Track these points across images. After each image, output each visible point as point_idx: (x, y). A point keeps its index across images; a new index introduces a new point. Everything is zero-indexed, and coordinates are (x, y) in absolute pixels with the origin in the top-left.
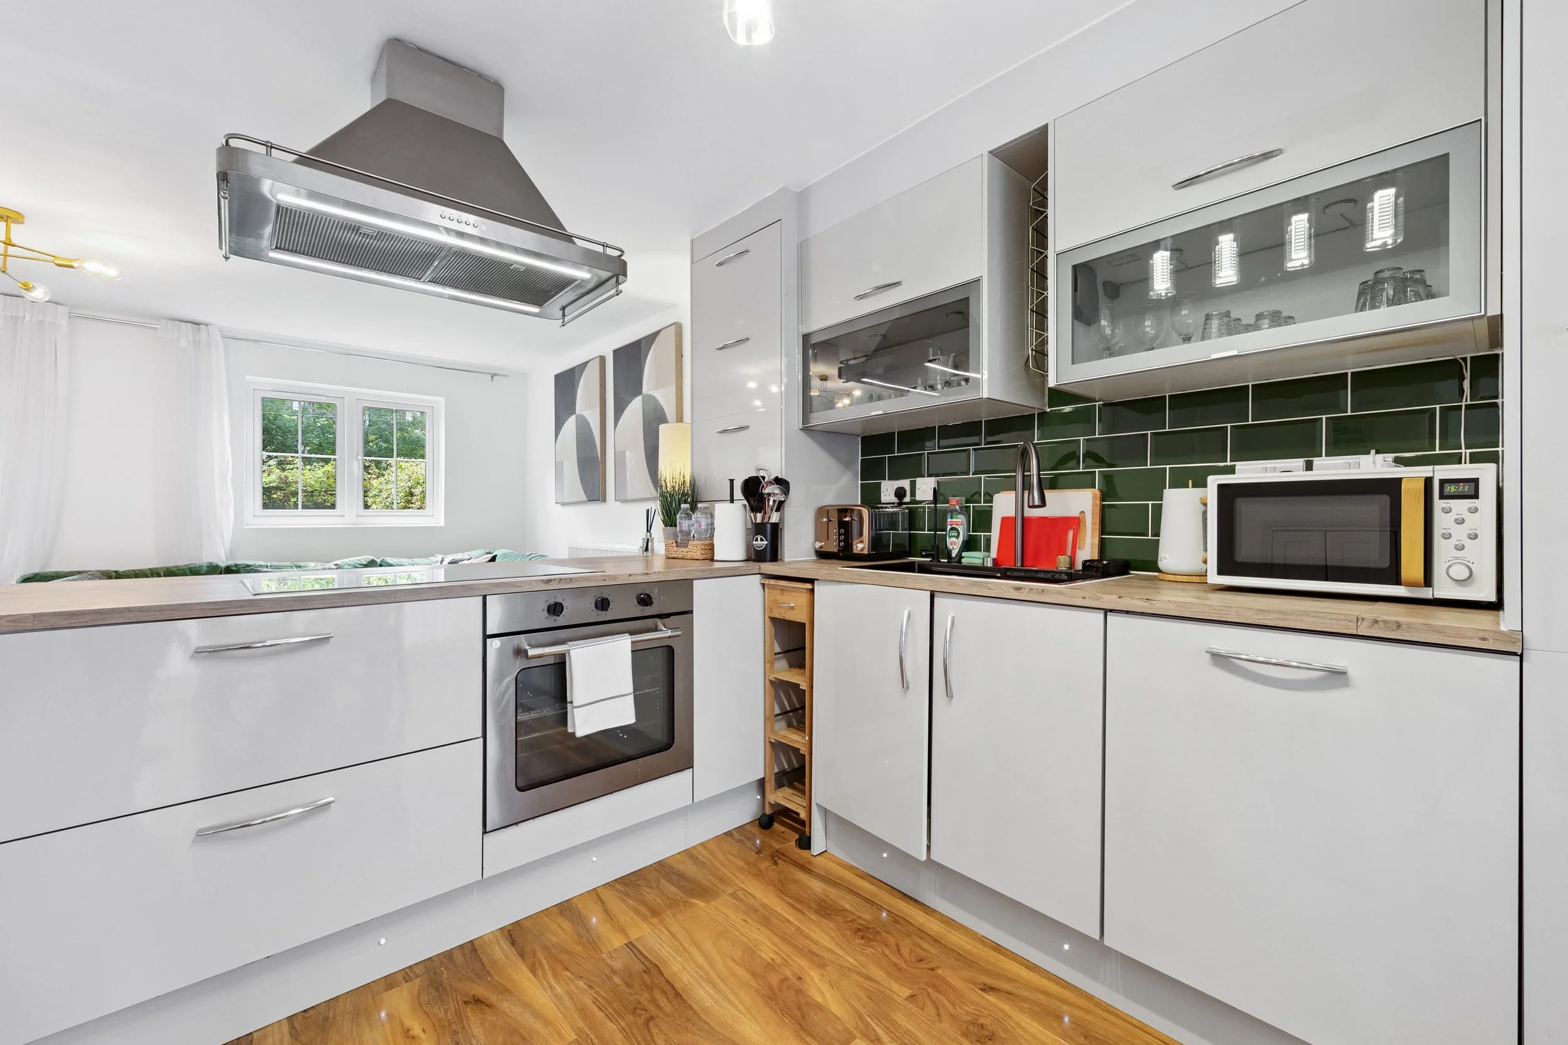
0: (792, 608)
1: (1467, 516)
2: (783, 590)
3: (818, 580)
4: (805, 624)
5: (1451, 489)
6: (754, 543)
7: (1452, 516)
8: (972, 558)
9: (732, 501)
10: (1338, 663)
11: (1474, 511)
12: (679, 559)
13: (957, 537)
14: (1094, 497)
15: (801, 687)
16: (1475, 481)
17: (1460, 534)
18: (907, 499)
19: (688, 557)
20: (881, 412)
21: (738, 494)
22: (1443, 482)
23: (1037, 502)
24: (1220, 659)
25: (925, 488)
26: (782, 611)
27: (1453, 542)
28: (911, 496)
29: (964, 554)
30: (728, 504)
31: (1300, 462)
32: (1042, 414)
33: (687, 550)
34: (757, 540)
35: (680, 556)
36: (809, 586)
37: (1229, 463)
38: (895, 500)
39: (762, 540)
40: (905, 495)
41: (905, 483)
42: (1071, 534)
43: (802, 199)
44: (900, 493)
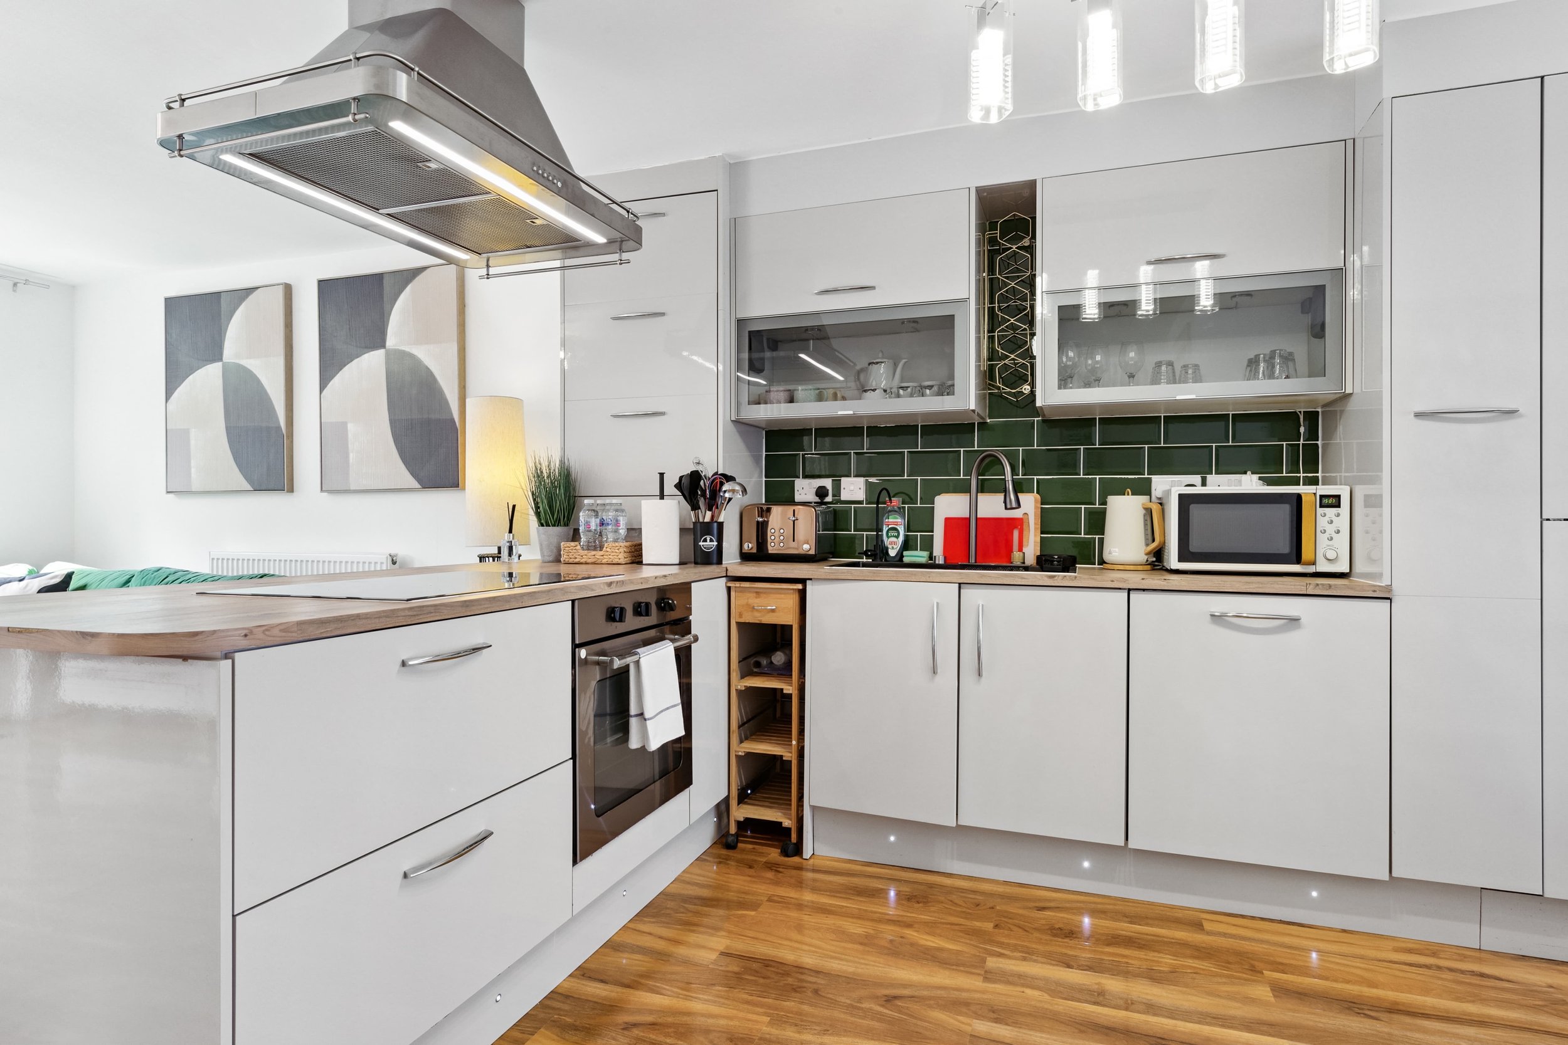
0: (773, 611)
1: (1335, 519)
2: (758, 593)
3: (811, 579)
4: (791, 626)
5: (1326, 501)
6: (701, 543)
7: (1327, 519)
8: (909, 557)
9: (662, 496)
10: (1293, 613)
11: (1338, 515)
12: (582, 563)
13: (897, 537)
14: (1036, 501)
15: (785, 691)
16: (1338, 497)
17: (1331, 529)
18: (829, 499)
19: (604, 561)
20: (851, 412)
21: (670, 488)
22: (1321, 496)
23: (1014, 505)
24: (1218, 618)
25: (854, 489)
26: (757, 614)
27: (1327, 535)
28: (834, 496)
29: (905, 553)
30: (657, 501)
31: (1196, 479)
32: (983, 425)
33: (601, 553)
34: (705, 540)
35: (589, 561)
36: (800, 586)
37: (1146, 476)
38: (817, 499)
39: (711, 540)
40: (827, 495)
41: (828, 483)
42: (1016, 533)
43: (736, 169)
44: (821, 492)
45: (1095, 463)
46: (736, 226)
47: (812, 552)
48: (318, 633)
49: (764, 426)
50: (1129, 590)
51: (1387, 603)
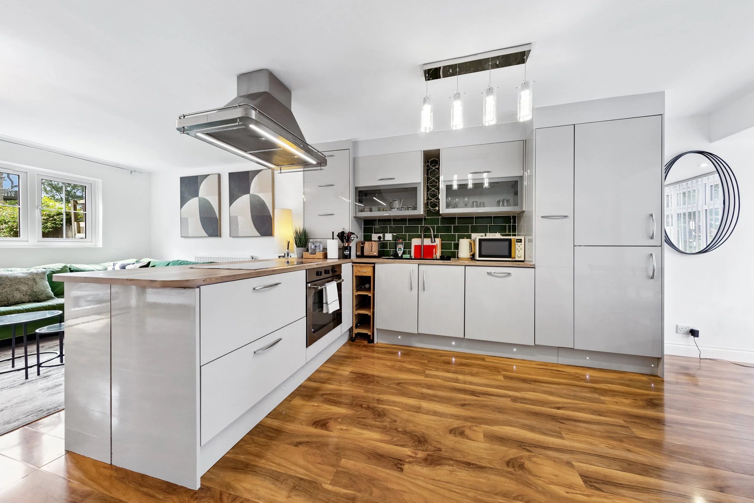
0: (365, 272)
1: (520, 246)
2: (361, 267)
3: (376, 263)
4: (370, 277)
5: (518, 241)
6: (345, 253)
7: (518, 245)
8: (405, 256)
9: (333, 239)
10: (509, 272)
11: (521, 245)
12: (309, 258)
13: (401, 251)
14: (440, 241)
15: (369, 295)
16: (521, 240)
17: (519, 248)
18: (382, 240)
19: (316, 258)
20: (388, 215)
21: (335, 236)
22: (517, 239)
23: (434, 242)
24: (489, 274)
25: (389, 237)
26: (361, 273)
27: (518, 250)
28: (383, 239)
29: (403, 255)
31: (483, 234)
32: (425, 219)
33: (315, 255)
34: (346, 252)
35: (311, 258)
36: (373, 265)
37: (470, 233)
38: (378, 240)
39: (348, 252)
40: (381, 238)
41: (381, 235)
42: (434, 250)
43: (355, 144)
44: (379, 238)
45: (456, 230)
46: (355, 160)
47: (377, 255)
48: (227, 280)
49: (363, 218)
50: (465, 266)
51: (534, 269)
